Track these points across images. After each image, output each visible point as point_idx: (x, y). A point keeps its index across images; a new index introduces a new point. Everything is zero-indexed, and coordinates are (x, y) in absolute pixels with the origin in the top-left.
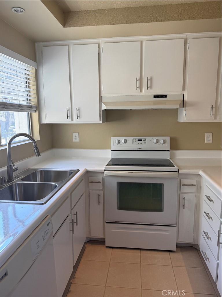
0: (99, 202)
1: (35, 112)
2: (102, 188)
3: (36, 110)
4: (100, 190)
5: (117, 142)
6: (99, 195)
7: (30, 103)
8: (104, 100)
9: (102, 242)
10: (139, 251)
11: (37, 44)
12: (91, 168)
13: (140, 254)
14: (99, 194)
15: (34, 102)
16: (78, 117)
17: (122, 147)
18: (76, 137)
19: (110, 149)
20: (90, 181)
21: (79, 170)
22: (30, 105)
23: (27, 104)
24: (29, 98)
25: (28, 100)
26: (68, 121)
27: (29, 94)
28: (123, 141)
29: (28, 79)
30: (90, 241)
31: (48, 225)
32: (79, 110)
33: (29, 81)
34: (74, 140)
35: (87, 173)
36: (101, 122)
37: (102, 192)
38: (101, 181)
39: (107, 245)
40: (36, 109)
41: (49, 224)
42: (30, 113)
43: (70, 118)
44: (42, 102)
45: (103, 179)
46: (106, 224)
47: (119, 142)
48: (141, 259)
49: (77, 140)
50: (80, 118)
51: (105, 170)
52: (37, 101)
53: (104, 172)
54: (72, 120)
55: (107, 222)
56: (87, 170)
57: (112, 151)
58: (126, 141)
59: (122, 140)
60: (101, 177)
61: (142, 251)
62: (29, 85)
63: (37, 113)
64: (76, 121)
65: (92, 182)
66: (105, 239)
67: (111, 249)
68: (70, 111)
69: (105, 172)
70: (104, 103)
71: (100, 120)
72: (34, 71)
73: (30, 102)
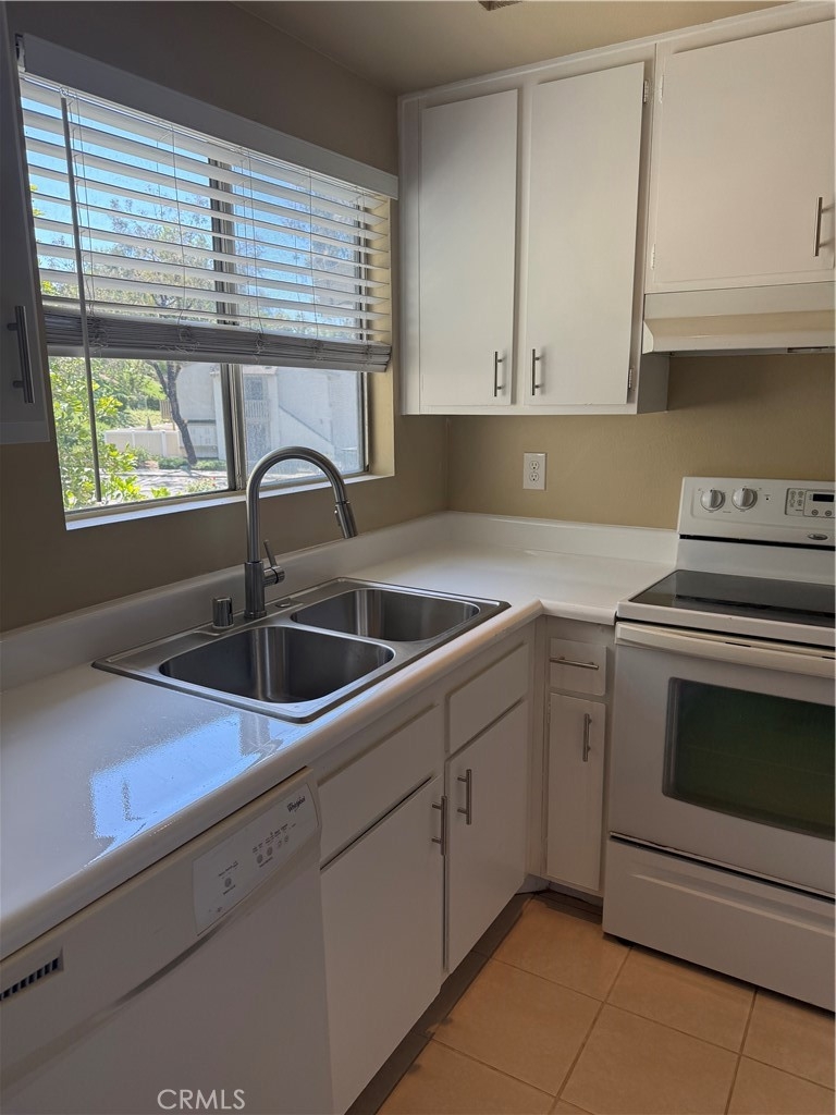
0: (587, 749)
1: (385, 370)
2: (601, 692)
3: (387, 364)
4: (592, 698)
5: (707, 499)
6: (588, 720)
7: (369, 337)
8: (653, 310)
9: (587, 908)
10: (748, 995)
11: (404, 102)
12: (560, 602)
13: (748, 1010)
14: (587, 716)
15: (381, 333)
16: (534, 387)
17: (730, 522)
18: (533, 471)
19: (675, 529)
20: (553, 656)
21: (505, 606)
22: (370, 342)
23: (359, 342)
24: (365, 316)
25: (361, 326)
26: (499, 406)
27: (370, 300)
28: (738, 497)
29: (367, 243)
30: (548, 890)
31: (291, 807)
32: (542, 358)
33: (368, 251)
34: (528, 484)
35: (543, 622)
36: (633, 409)
37: (600, 708)
38: (601, 662)
39: (609, 925)
40: (387, 359)
41: (299, 803)
42: (365, 374)
43: (504, 394)
44: (413, 330)
45: (610, 655)
46: (612, 846)
47: (718, 500)
48: (750, 1031)
49: (540, 485)
50: (543, 392)
51: (618, 619)
52: (390, 329)
53: (613, 628)
54: (514, 401)
55: (613, 837)
56: (543, 608)
57: (682, 537)
58: (750, 499)
59: (735, 491)
60: (599, 645)
61: (761, 1000)
62: (368, 267)
63: (390, 374)
64: (528, 405)
65: (561, 661)
66: (602, 899)
67: (625, 950)
68: (508, 362)
69: (620, 625)
70: (652, 323)
71: (630, 399)
72: (385, 210)
73: (370, 332)
